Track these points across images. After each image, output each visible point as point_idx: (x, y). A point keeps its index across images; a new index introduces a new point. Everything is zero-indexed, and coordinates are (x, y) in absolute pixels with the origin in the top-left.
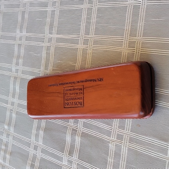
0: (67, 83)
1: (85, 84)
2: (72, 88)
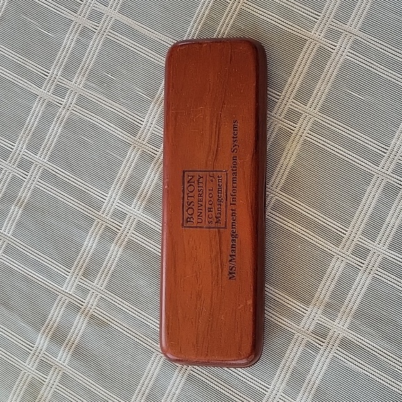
0: (234, 181)
1: (229, 230)
2: (223, 195)
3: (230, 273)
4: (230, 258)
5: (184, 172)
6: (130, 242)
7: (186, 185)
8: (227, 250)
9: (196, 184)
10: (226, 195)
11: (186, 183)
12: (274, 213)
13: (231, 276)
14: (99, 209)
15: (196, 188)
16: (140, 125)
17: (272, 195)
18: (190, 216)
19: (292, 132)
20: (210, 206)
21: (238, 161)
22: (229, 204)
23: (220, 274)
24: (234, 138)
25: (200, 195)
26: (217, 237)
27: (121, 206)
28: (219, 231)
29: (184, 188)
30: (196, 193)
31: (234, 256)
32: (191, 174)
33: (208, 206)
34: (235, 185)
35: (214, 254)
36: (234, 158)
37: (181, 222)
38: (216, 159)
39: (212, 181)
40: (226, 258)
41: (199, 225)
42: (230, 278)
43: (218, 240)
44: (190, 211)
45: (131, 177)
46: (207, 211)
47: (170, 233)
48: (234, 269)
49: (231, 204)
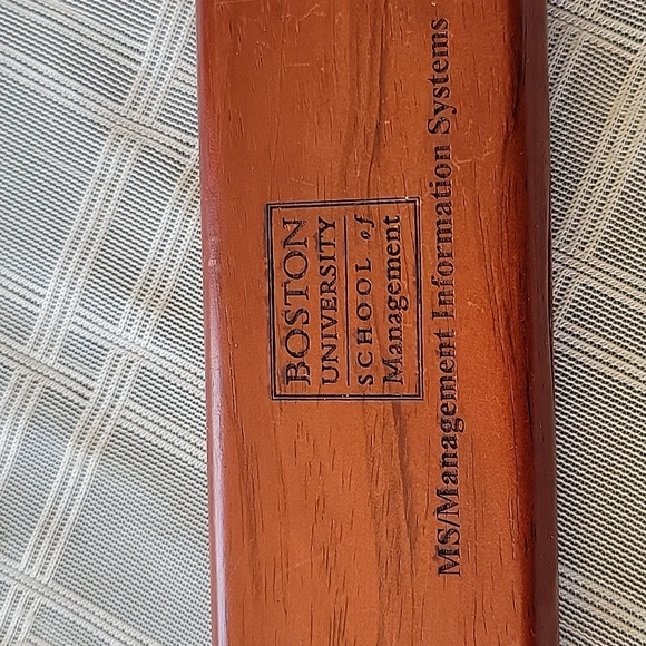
3: (441, 553)
4: (439, 502)
5: (269, 209)
6: (120, 434)
7: (279, 254)
8: (426, 475)
9: (310, 251)
10: (418, 284)
11: (277, 246)
12: (578, 330)
13: (443, 561)
14: (21, 334)
15: (314, 264)
16: (132, 65)
17: (568, 272)
18: (295, 361)
19: (630, 56)
20: (362, 325)
21: (455, 163)
22: (426, 312)
23: (406, 558)
24: (434, 81)
25: (326, 287)
26: (391, 429)
27: (87, 324)
28: (397, 410)
29: (271, 263)
30: (312, 281)
31: (454, 493)
32: (294, 214)
33: (355, 323)
34: (445, 248)
35: (382, 487)
36: (440, 153)
37: (267, 381)
38: (375, 158)
39: (366, 236)
40: (425, 500)
41: (327, 389)
42: (441, 570)
43: (395, 438)
44: (296, 343)
45: (112, 231)
46: (353, 341)
47: (232, 418)
48: (454, 537)
49: (435, 315)
